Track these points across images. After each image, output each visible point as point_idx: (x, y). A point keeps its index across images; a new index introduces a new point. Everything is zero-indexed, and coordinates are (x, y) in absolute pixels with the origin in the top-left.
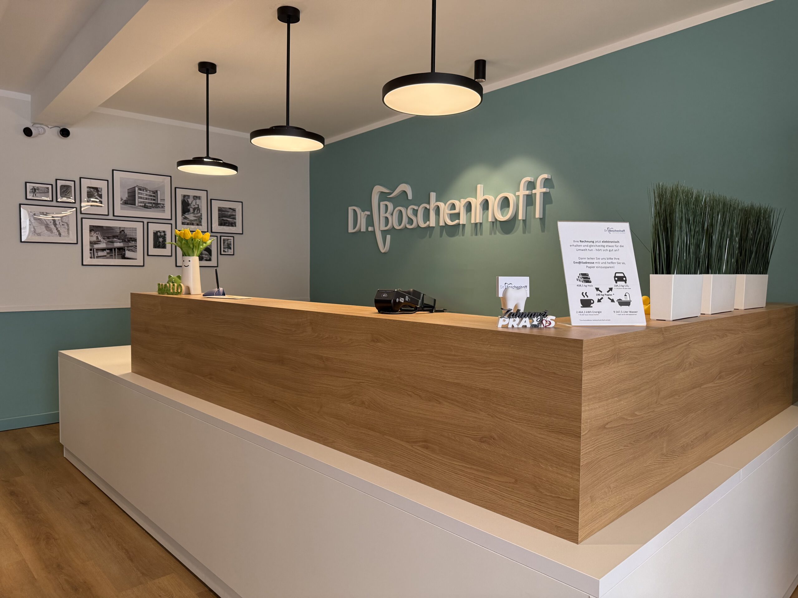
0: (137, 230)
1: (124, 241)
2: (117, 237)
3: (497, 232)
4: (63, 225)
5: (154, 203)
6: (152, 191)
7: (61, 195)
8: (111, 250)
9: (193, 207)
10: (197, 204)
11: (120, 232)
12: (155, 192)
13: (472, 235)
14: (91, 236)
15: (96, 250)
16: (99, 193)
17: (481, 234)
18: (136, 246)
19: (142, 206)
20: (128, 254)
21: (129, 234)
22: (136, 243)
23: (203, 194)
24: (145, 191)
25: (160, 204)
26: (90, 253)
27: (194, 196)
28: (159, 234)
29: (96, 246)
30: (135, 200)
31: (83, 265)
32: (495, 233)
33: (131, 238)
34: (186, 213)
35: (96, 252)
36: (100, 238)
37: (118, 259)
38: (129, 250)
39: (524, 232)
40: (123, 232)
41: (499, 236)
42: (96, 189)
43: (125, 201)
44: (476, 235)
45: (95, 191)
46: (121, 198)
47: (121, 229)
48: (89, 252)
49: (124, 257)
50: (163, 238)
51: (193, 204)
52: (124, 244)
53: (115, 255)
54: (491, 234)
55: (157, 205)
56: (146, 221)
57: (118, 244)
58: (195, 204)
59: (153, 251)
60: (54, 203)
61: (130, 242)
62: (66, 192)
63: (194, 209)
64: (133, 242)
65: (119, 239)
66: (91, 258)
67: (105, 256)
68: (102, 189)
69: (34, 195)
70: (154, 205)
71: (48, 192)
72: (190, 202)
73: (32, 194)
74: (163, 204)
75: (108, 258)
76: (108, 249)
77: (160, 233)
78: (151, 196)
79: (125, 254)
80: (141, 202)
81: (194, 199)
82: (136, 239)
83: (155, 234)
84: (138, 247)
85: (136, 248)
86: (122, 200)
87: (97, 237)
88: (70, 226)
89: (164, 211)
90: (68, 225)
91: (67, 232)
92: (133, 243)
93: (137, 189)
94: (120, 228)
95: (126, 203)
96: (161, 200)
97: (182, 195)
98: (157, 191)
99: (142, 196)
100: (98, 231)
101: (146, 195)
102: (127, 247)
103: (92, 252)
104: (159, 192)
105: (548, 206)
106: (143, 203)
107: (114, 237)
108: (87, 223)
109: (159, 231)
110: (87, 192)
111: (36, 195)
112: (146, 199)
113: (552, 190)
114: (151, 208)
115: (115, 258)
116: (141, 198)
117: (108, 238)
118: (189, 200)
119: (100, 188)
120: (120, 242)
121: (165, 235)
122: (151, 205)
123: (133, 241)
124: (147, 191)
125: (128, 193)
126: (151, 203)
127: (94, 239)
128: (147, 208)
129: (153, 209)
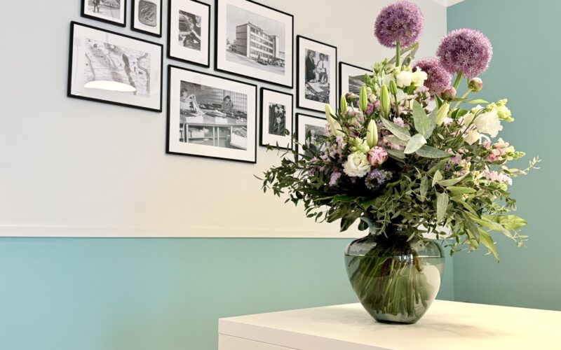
0: (248, 97)
1: (229, 115)
2: (220, 107)
4: (140, 73)
5: (271, 57)
6: (269, 36)
7: (139, 17)
8: (210, 128)
9: (320, 72)
11: (225, 100)
12: (273, 39)
14: (182, 101)
15: (190, 126)
16: (197, 25)
18: (246, 127)
19: (255, 59)
20: (235, 139)
21: (238, 105)
22: (246, 122)
23: (329, 52)
24: (259, 33)
25: (278, 59)
26: (180, 131)
27: (321, 54)
28: (276, 110)
29: (190, 120)
30: (246, 47)
31: (167, 152)
33: (239, 112)
34: (311, 81)
35: (189, 131)
36: (195, 106)
37: (221, 146)
38: (235, 133)
40: (228, 100)
42: (192, 16)
43: (233, 46)
45: (191, 20)
46: (227, 40)
47: (226, 95)
48: (178, 128)
49: (228, 145)
50: (281, 118)
51: (320, 66)
52: (228, 121)
53: (216, 139)
55: (275, 62)
56: (260, 85)
57: (221, 121)
58: (321, 67)
59: (269, 138)
60: (127, 31)
61: (237, 119)
62: (148, 14)
63: (321, 76)
64: (242, 120)
65: (222, 111)
66: (181, 140)
67: (201, 139)
69: (96, 10)
70: (270, 60)
71: (119, 8)
72: (316, 63)
73: (93, 7)
74: (283, 61)
75: (205, 143)
76: (206, 127)
77: (278, 108)
78: (267, 43)
80: (254, 52)
81: (321, 58)
82: (246, 115)
83: (272, 108)
84: (248, 129)
85: (246, 131)
86: (228, 43)
87: (191, 103)
88: (151, 76)
89: (284, 72)
90: (148, 75)
91: (145, 88)
92: (240, 121)
93: (248, 28)
94: (224, 91)
95: (233, 49)
96: (280, 52)
97: (306, 49)
98: (275, 38)
99: (256, 42)
100: (193, 92)
101: (261, 41)
102: (235, 126)
103: (183, 129)
104: (277, 39)
107: (216, 106)
108: (178, 76)
109: (276, 105)
112: (261, 48)
114: (266, 65)
115: (216, 145)
116: (253, 44)
117: (207, 107)
118: (314, 58)
119: (198, 17)
120: (223, 117)
121: (284, 112)
122: (266, 59)
123: (241, 117)
124: (262, 33)
125: (237, 33)
126: (267, 56)
127: (187, 107)
129: (269, 66)
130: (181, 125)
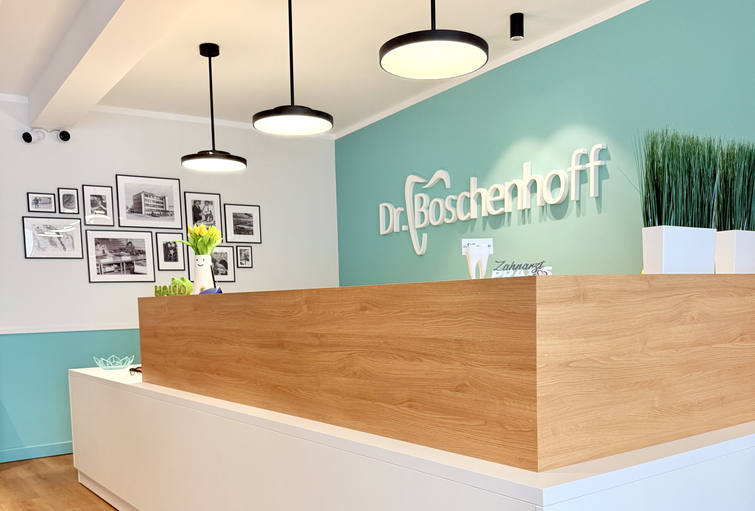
0: (145, 241)
1: (132, 254)
2: (125, 250)
3: (548, 218)
4: (67, 238)
5: (162, 211)
6: (159, 197)
7: (64, 205)
8: (118, 264)
9: (205, 214)
10: (209, 210)
11: (128, 244)
12: (163, 198)
13: (519, 224)
14: (97, 250)
15: (103, 265)
16: (104, 201)
17: (530, 222)
18: (145, 260)
19: (150, 215)
20: (137, 268)
21: (137, 246)
22: (145, 256)
23: (215, 199)
24: (151, 197)
25: (168, 211)
26: (97, 269)
27: (206, 202)
28: (169, 245)
29: (103, 261)
30: (141, 208)
31: (90, 282)
32: (545, 220)
33: (139, 251)
34: (198, 221)
35: (103, 267)
36: (106, 252)
37: (127, 273)
38: (138, 264)
39: (578, 215)
40: (130, 244)
41: (550, 222)
42: (100, 197)
43: (131, 209)
44: (524, 224)
45: (99, 199)
46: (127, 207)
47: (128, 242)
48: (96, 267)
49: (133, 272)
50: (174, 250)
51: (205, 210)
52: (132, 258)
53: (123, 270)
54: (540, 221)
55: (165, 213)
56: (154, 231)
57: (127, 258)
58: (207, 211)
59: (164, 265)
60: (57, 215)
61: (139, 255)
62: (69, 202)
63: (206, 217)
64: (142, 255)
65: (126, 252)
66: (98, 274)
67: (113, 271)
68: (105, 198)
69: (37, 207)
70: (162, 213)
71: (51, 203)
72: (201, 208)
73: (35, 205)
74: (172, 212)
75: (116, 273)
76: (115, 264)
77: (171, 244)
78: (158, 202)
79: (133, 269)
80: (148, 210)
81: (206, 205)
82: (145, 252)
83: (165, 245)
84: (147, 261)
85: (146, 262)
86: (127, 208)
87: (103, 251)
88: (75, 239)
89: (174, 219)
90: (72, 238)
91: (71, 246)
92: (141, 257)
93: (143, 195)
94: (127, 239)
95: (132, 211)
96: (170, 206)
97: (192, 200)
98: (164, 197)
99: (149, 203)
100: (104, 244)
101: (154, 201)
102: (136, 260)
103: (99, 267)
104: (167, 198)
105: (604, 182)
106: (151, 211)
107: (121, 250)
108: (92, 236)
109: (169, 243)
110: (91, 201)
111: (39, 206)
112: (154, 206)
113: (607, 162)
114: (159, 217)
115: (124, 273)
116: (147, 205)
117: (115, 251)
118: (200, 206)
119: (104, 196)
120: (128, 256)
121: (176, 246)
122: (159, 213)
123: (141, 253)
124: (153, 197)
125: (134, 200)
126: (159, 211)
127: (100, 253)
128: (155, 216)
129: (161, 218)
130: (97, 265)
